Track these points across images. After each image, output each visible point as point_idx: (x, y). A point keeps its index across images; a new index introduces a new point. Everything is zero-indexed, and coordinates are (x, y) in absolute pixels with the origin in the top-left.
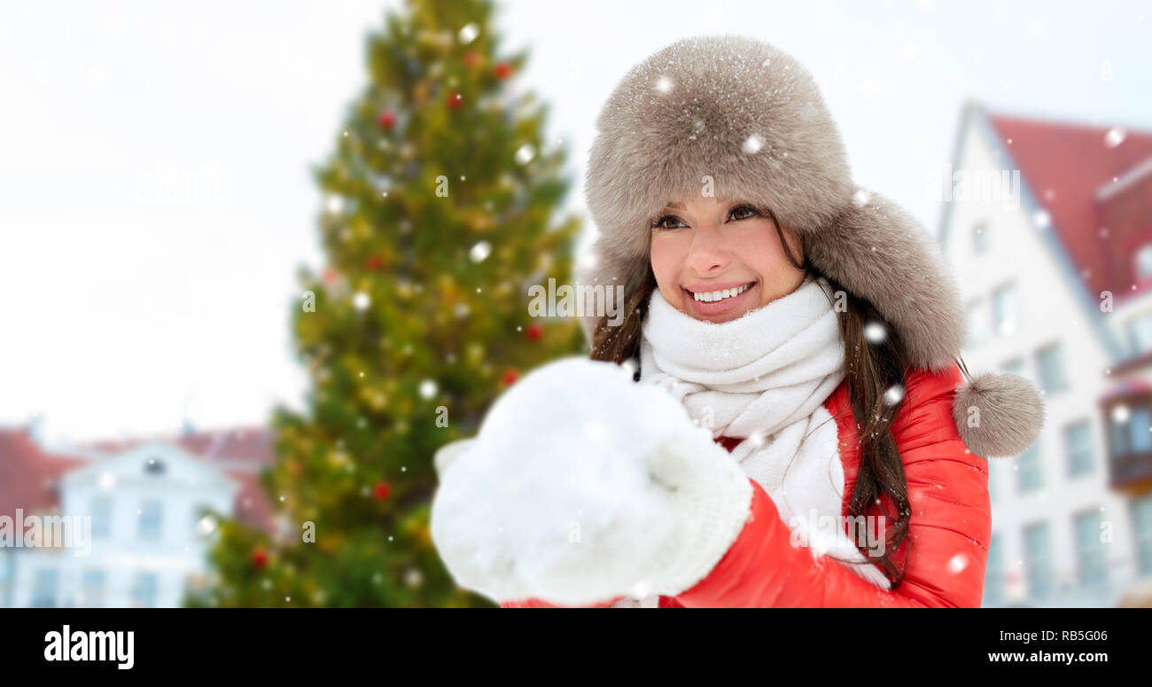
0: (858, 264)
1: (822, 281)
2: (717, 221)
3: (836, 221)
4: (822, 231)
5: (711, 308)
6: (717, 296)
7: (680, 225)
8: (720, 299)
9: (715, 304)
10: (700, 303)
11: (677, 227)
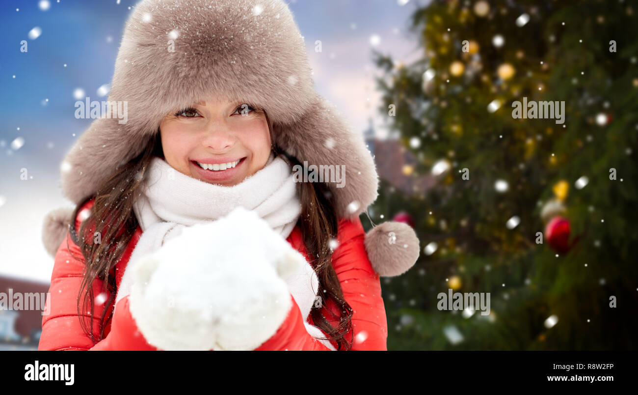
0: (315, 147)
1: (284, 157)
2: (225, 114)
3: (303, 119)
4: (295, 124)
5: (219, 175)
6: (223, 167)
7: (197, 115)
8: (226, 169)
9: (221, 172)
10: (208, 171)
11: (193, 116)
